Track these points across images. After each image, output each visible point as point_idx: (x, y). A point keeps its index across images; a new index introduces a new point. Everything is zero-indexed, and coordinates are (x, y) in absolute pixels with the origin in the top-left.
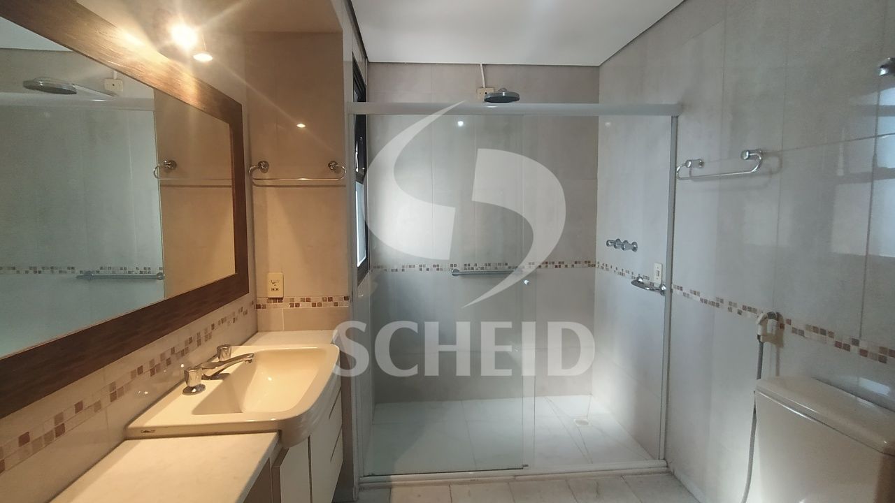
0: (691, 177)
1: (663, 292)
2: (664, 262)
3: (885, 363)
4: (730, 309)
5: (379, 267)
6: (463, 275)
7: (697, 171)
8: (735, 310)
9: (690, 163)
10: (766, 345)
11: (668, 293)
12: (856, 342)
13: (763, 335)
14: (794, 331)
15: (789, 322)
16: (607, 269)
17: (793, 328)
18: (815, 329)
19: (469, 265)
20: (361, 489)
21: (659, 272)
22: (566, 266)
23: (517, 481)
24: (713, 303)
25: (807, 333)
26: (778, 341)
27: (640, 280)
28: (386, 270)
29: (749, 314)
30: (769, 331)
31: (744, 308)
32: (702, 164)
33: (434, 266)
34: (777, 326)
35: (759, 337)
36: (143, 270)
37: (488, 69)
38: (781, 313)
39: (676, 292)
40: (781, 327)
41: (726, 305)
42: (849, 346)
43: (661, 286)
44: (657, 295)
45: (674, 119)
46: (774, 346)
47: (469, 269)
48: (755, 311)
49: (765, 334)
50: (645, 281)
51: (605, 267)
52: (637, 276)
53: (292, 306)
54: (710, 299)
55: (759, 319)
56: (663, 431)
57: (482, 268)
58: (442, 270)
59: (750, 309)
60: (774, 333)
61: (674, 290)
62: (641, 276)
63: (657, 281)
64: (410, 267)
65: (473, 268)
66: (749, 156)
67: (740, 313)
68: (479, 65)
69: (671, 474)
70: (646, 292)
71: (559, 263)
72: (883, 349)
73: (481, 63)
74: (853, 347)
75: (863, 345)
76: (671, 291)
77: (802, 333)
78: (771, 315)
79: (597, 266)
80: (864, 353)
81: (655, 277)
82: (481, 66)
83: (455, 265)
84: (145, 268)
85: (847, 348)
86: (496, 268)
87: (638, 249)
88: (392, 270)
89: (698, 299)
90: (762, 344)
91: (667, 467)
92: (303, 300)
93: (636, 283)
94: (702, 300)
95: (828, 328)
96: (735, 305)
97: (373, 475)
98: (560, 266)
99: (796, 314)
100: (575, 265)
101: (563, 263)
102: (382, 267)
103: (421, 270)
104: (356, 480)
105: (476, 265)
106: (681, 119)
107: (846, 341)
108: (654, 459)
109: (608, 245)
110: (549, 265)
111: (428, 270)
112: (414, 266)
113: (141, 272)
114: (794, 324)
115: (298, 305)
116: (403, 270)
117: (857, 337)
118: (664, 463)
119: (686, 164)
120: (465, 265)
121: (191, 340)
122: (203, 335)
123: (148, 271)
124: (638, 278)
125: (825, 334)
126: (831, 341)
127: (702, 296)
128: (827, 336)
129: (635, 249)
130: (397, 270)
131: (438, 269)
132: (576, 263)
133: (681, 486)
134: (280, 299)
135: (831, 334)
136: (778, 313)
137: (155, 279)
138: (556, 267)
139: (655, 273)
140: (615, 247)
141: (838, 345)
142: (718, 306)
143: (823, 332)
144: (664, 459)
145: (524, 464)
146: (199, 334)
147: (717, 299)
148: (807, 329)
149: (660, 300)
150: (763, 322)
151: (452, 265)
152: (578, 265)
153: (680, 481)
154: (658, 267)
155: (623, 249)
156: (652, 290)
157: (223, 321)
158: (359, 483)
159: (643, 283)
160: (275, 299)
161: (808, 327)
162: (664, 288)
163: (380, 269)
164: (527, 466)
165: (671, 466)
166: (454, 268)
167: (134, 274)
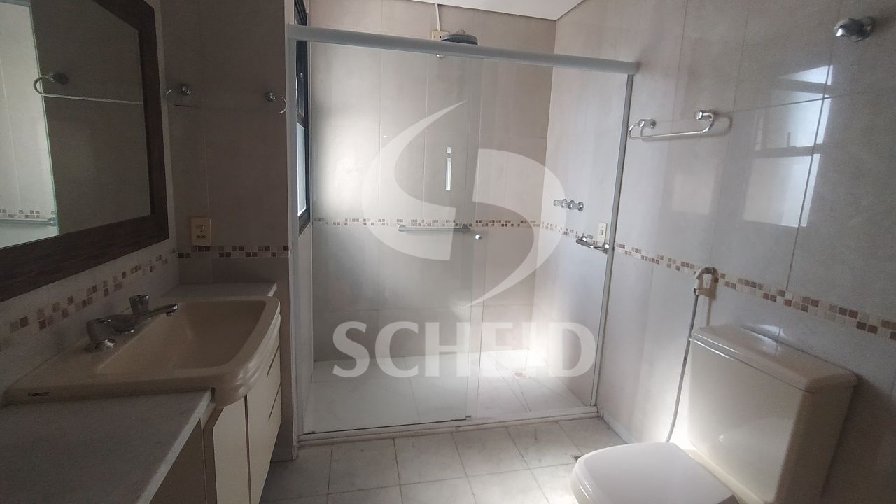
0: (643, 137)
1: (605, 251)
2: (609, 221)
3: (807, 311)
4: (669, 266)
5: (319, 220)
6: (408, 230)
7: (648, 131)
8: (673, 267)
9: (643, 122)
10: (701, 298)
11: (610, 252)
12: (782, 294)
13: (699, 289)
14: (727, 284)
15: (723, 276)
16: (552, 229)
17: (727, 282)
18: (747, 283)
19: (416, 221)
20: (301, 447)
21: (603, 231)
22: (512, 225)
23: (460, 431)
24: (653, 260)
25: (739, 286)
26: (711, 294)
27: (584, 239)
28: (327, 223)
29: (686, 270)
30: (704, 286)
31: (683, 264)
32: (654, 124)
33: (380, 220)
34: (712, 280)
35: (695, 290)
36: (29, 214)
37: (444, 10)
38: (717, 268)
39: (618, 250)
40: (715, 282)
41: (665, 262)
42: (776, 297)
43: (604, 245)
44: (599, 253)
45: (631, 78)
46: (708, 298)
47: (416, 225)
48: (692, 267)
49: (700, 288)
50: (589, 240)
51: (549, 227)
52: (581, 235)
53: (222, 255)
54: (651, 256)
55: (697, 274)
56: (596, 382)
57: (430, 225)
58: (387, 224)
59: (688, 265)
60: (708, 288)
61: (616, 248)
62: (586, 235)
63: (600, 240)
64: (354, 220)
65: (420, 225)
66: (702, 116)
67: (678, 269)
68: (435, 4)
69: (599, 417)
70: (590, 251)
71: (506, 221)
72: (805, 299)
73: (437, 3)
74: (779, 298)
75: (788, 296)
76: (614, 249)
77: (734, 286)
78: (707, 270)
79: (541, 226)
80: (788, 303)
81: (600, 236)
82: (437, 6)
83: (402, 221)
84: (32, 212)
85: (774, 299)
86: (444, 225)
87: (584, 209)
88: (334, 224)
89: (639, 256)
90: (697, 297)
91: (598, 412)
92: (234, 249)
93: (580, 241)
94: (643, 257)
95: (758, 281)
96: (674, 262)
97: (314, 433)
98: (506, 225)
99: (731, 269)
100: (521, 224)
101: (510, 222)
102: (323, 220)
103: (365, 224)
104: (295, 438)
105: (423, 221)
106: (638, 78)
107: (773, 292)
108: (586, 405)
109: (555, 204)
110: (495, 224)
111: (372, 224)
112: (358, 220)
113: (27, 216)
114: (727, 279)
115: (229, 255)
116: (346, 224)
117: (784, 289)
118: (595, 409)
119: (639, 124)
120: (412, 221)
121: (95, 289)
122: (111, 283)
123: (36, 215)
124: (582, 237)
125: (755, 287)
126: (760, 293)
127: (643, 254)
128: (757, 288)
129: (581, 209)
130: (339, 224)
131: (383, 224)
132: (522, 222)
133: (609, 428)
134: (208, 248)
135: (761, 287)
136: (714, 268)
137: (46, 224)
138: (503, 225)
139: (600, 232)
140: (562, 206)
141: (766, 296)
142: (658, 262)
143: (754, 285)
144: (595, 405)
145: (468, 415)
146: (105, 282)
147: (658, 256)
148: (738, 282)
149: (602, 258)
150: (700, 277)
151: (398, 220)
152: (524, 224)
153: (608, 425)
154: (602, 226)
155: (570, 208)
156: (596, 248)
157: (137, 269)
158: (299, 442)
159: (586, 242)
160: (201, 248)
161: (740, 281)
162: (607, 246)
163: (321, 222)
164: (470, 417)
165: (601, 412)
166: (401, 223)
167: (16, 218)
